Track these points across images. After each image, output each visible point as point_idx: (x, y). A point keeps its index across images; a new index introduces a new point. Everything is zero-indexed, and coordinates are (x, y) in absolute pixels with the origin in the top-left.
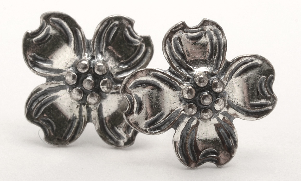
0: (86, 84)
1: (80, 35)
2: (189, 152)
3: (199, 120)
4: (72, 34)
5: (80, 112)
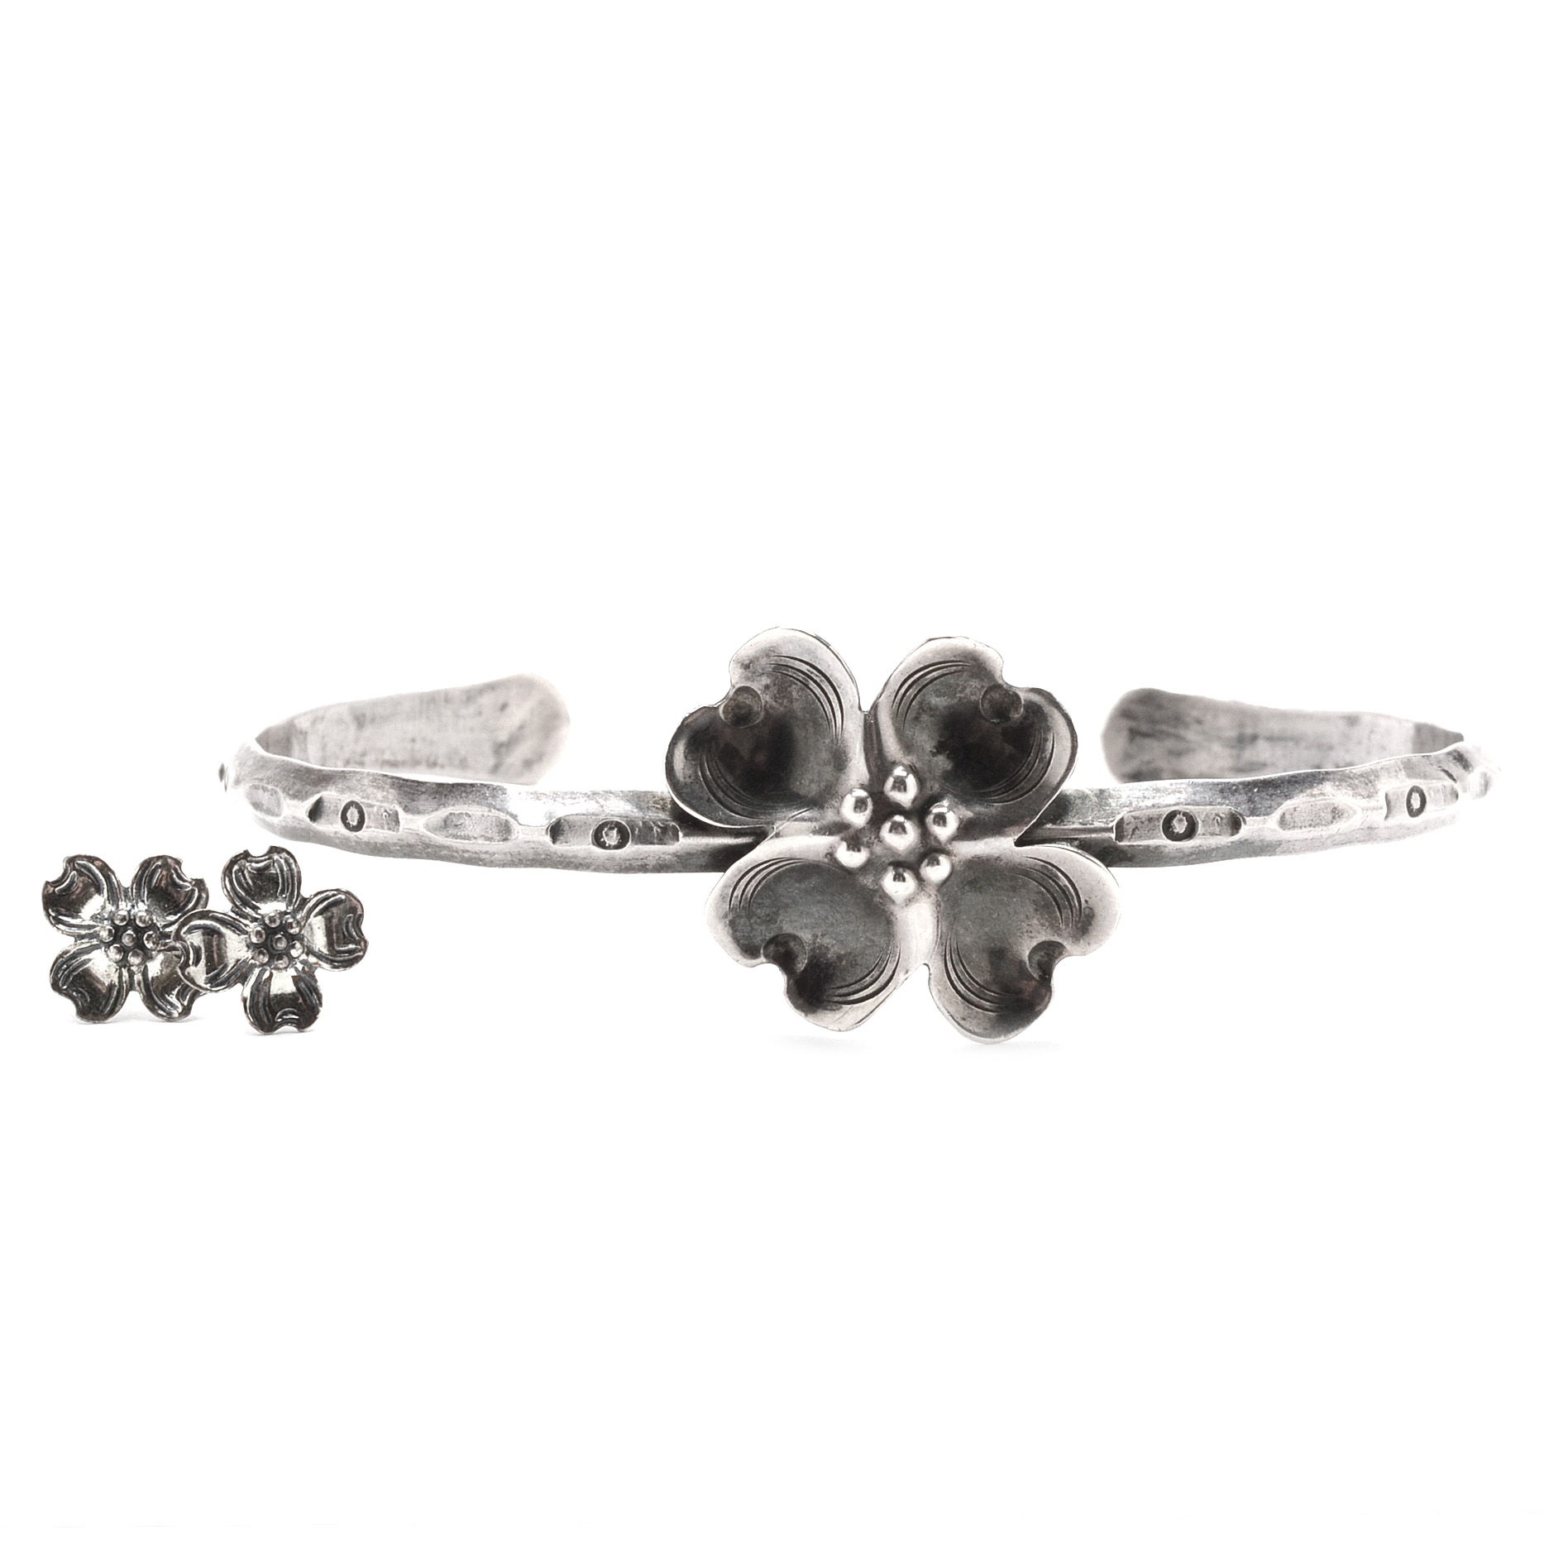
0: (127, 938)
1: (114, 880)
2: (262, 1013)
3: (273, 971)
4: (103, 880)
5: (120, 977)
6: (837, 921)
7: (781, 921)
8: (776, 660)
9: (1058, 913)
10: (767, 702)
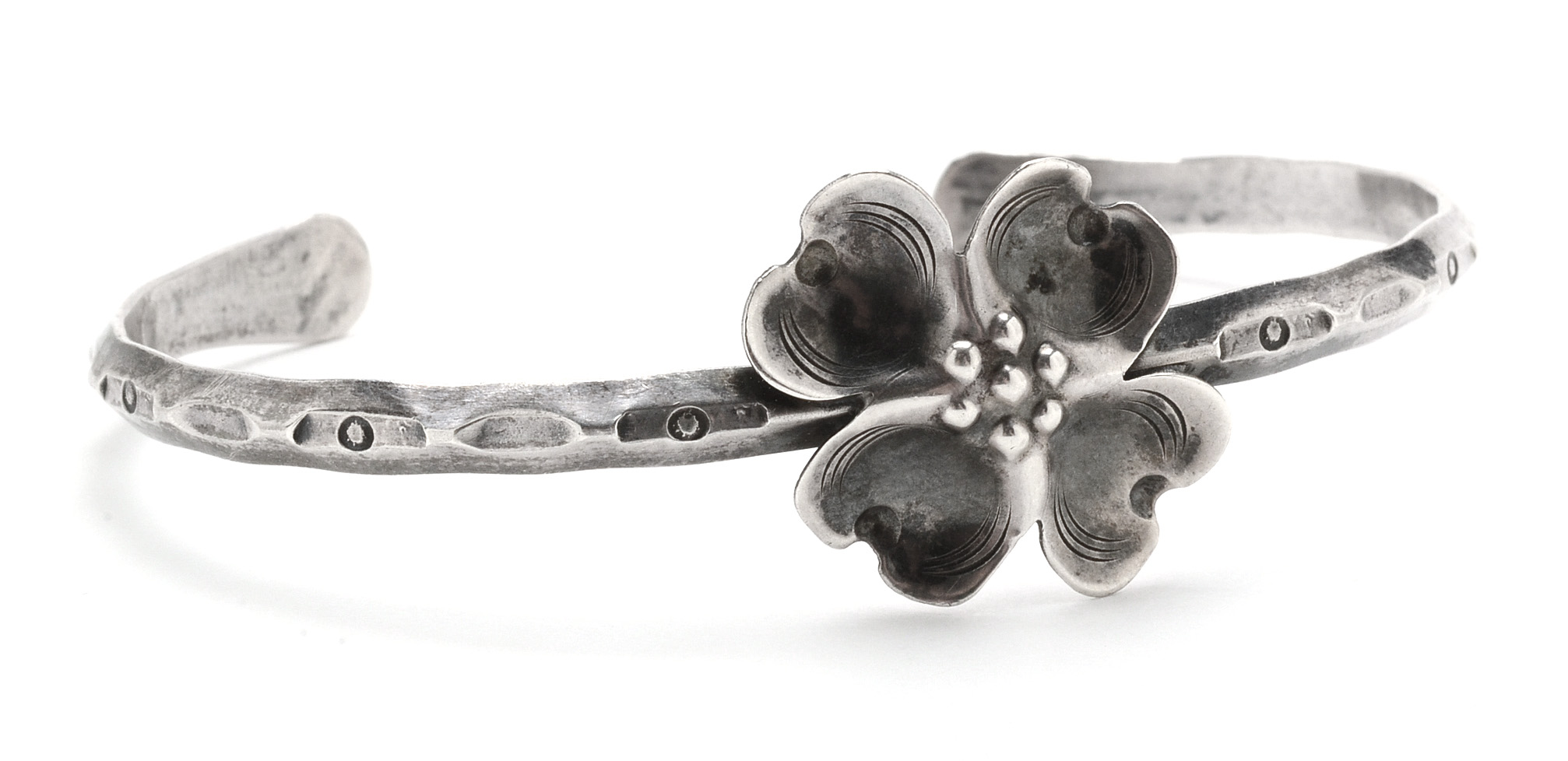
6: (933, 485)
7: (873, 494)
8: (854, 208)
9: (1161, 445)
10: (842, 254)
